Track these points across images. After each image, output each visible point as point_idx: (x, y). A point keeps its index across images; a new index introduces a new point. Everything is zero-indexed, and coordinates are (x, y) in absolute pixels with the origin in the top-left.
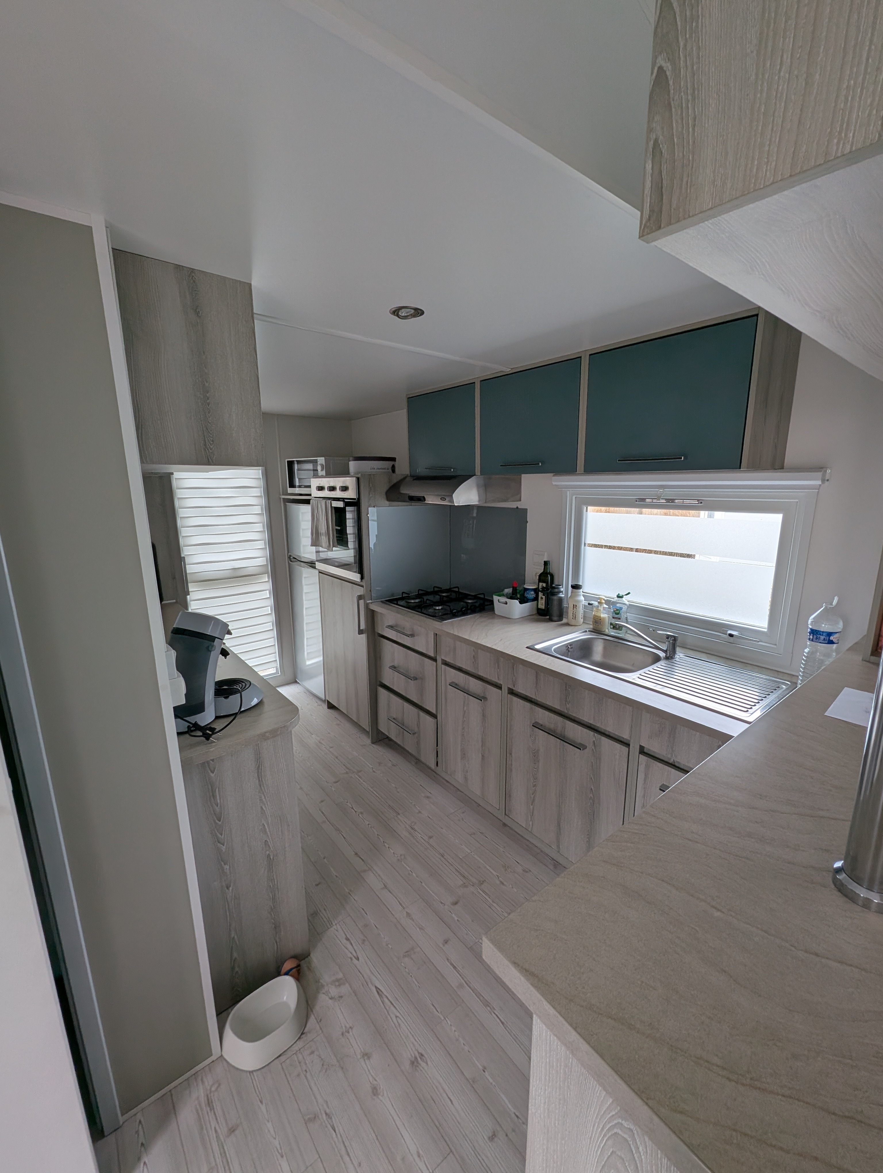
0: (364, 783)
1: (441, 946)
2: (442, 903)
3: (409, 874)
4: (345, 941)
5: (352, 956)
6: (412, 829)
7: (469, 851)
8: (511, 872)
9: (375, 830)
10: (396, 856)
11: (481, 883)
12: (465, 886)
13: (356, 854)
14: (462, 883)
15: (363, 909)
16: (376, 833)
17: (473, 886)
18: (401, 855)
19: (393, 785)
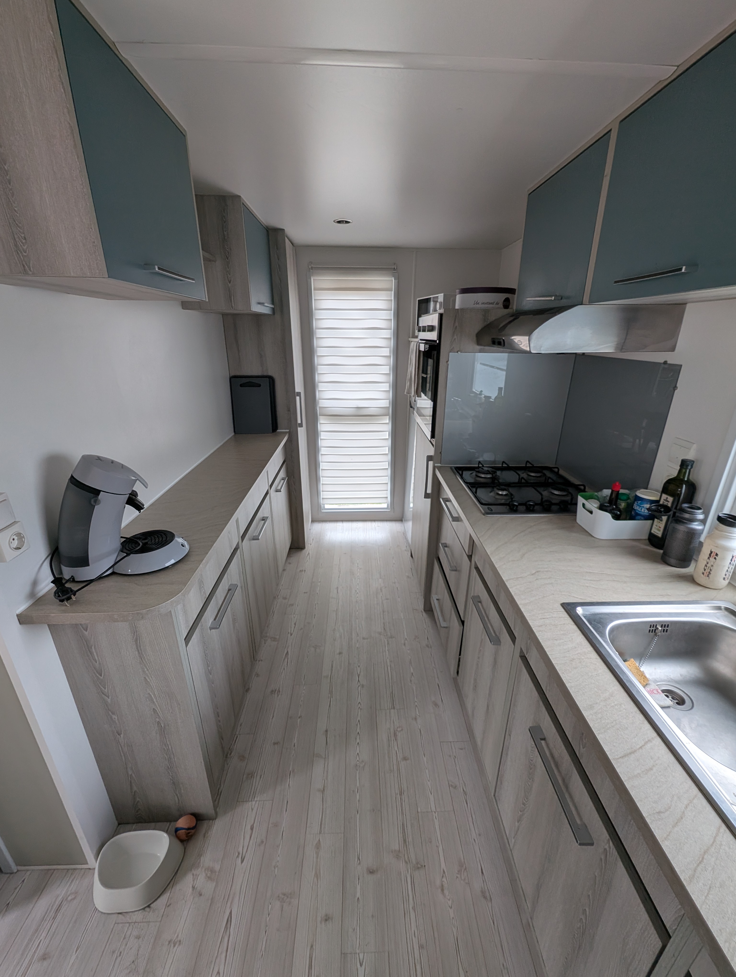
0: (387, 652)
1: (319, 919)
2: (359, 859)
3: (354, 791)
4: (249, 827)
5: (241, 853)
6: (395, 734)
7: (433, 809)
8: (465, 879)
9: (359, 713)
10: (358, 759)
11: (419, 866)
12: (397, 855)
13: (326, 731)
14: (397, 848)
15: (287, 802)
16: (359, 718)
17: (406, 862)
18: (363, 761)
19: (412, 670)
